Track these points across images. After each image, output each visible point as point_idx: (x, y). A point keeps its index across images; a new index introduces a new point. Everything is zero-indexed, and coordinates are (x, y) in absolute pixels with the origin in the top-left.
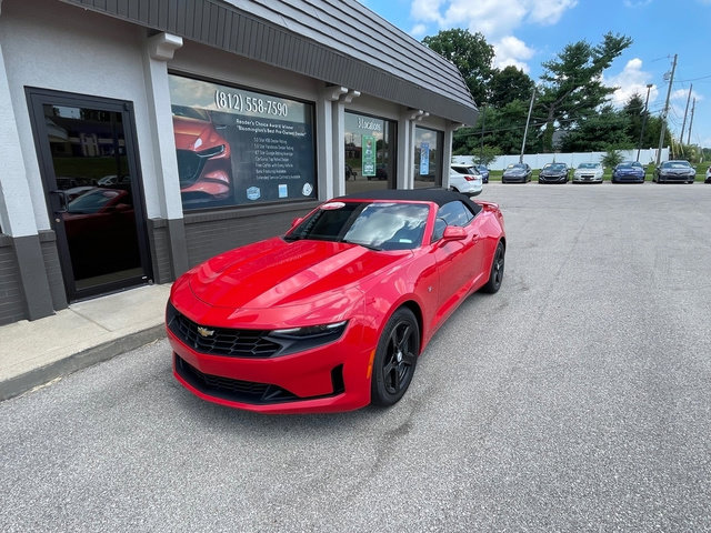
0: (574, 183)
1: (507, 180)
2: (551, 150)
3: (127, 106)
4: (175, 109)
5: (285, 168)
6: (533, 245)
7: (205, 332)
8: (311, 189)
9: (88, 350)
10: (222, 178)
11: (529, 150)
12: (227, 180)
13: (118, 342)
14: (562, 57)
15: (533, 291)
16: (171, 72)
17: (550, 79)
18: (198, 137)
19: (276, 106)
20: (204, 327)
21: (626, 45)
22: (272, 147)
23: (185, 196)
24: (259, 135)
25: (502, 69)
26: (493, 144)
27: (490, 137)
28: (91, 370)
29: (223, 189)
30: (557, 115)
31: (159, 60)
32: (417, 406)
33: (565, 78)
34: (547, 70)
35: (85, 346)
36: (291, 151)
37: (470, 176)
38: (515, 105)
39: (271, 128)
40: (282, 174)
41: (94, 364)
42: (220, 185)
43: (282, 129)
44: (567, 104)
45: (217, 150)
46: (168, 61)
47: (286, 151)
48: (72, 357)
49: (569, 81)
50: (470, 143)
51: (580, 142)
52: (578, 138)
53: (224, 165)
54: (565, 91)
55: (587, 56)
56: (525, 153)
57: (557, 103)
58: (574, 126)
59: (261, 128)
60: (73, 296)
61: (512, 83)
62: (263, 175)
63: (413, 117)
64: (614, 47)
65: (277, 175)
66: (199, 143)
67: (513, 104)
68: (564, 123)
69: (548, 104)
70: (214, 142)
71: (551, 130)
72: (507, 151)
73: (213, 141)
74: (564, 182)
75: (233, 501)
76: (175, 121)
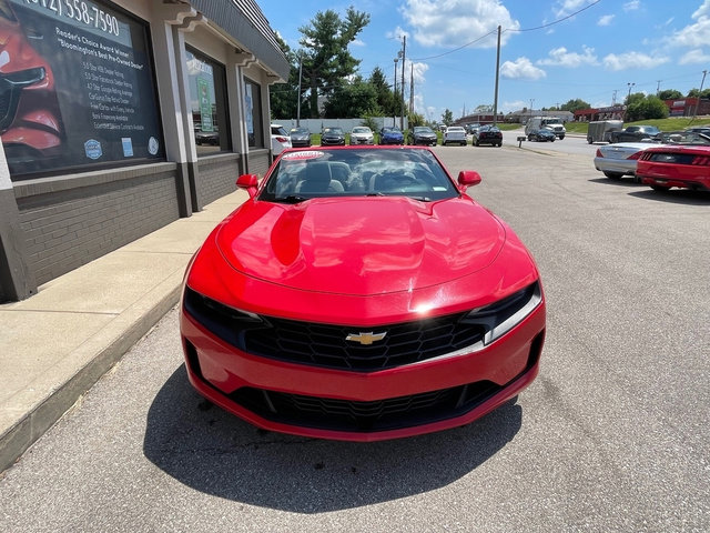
2: (318, 116)
5: (127, 114)
8: (157, 147)
10: (50, 123)
11: (304, 115)
12: (55, 127)
14: (315, 25)
17: (309, 46)
18: (2, 49)
19: (104, 17)
21: (365, 24)
23: (9, 151)
24: (89, 58)
29: (53, 141)
30: (318, 82)
33: (321, 46)
34: (304, 35)
36: (129, 89)
37: (282, 137)
39: (102, 51)
40: (124, 123)
42: (47, 135)
43: (115, 55)
45: (32, 74)
47: (124, 88)
49: (324, 48)
54: (320, 60)
55: (335, 27)
56: (302, 118)
59: (89, 47)
62: (101, 121)
64: (357, 23)
65: (119, 123)
66: (5, 59)
68: (325, 90)
69: (309, 69)
70: (29, 60)
71: (314, 97)
73: (26, 57)
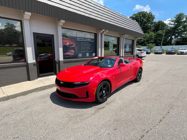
0: (177, 54)
1: (156, 53)
2: (171, 45)
3: (53, 36)
4: (63, 36)
5: (89, 49)
6: (156, 71)
7: (62, 83)
9: (40, 87)
11: (164, 45)
12: (74, 52)
13: (46, 86)
14: (175, 18)
15: (149, 82)
16: (62, 28)
17: (171, 24)
18: (68, 42)
20: (62, 81)
22: (85, 44)
23: (64, 56)
24: (82, 41)
25: (157, 22)
26: (153, 43)
27: (152, 41)
28: (40, 91)
29: (73, 54)
30: (173, 34)
31: (60, 26)
32: (108, 104)
33: (176, 24)
34: (170, 22)
35: (40, 86)
37: (142, 52)
38: (160, 32)
39: (85, 40)
40: (87, 51)
41: (41, 90)
43: (88, 40)
44: (177, 31)
45: (72, 45)
46: (62, 26)
47: (89, 45)
48: (37, 88)
50: (146, 43)
51: (181, 42)
52: (180, 41)
53: (74, 49)
54: (175, 28)
55: (183, 17)
56: (162, 45)
57: (173, 31)
58: (179, 38)
59: (83, 40)
60: (39, 77)
61: (160, 26)
62: (83, 51)
63: (124, 36)
65: (86, 51)
66: (68, 43)
67: (159, 32)
68: (176, 37)
69: (170, 31)
71: (171, 39)
72: (157, 45)
73: (71, 43)
74: (174, 54)
75: (63, 116)
76: (62, 38)
